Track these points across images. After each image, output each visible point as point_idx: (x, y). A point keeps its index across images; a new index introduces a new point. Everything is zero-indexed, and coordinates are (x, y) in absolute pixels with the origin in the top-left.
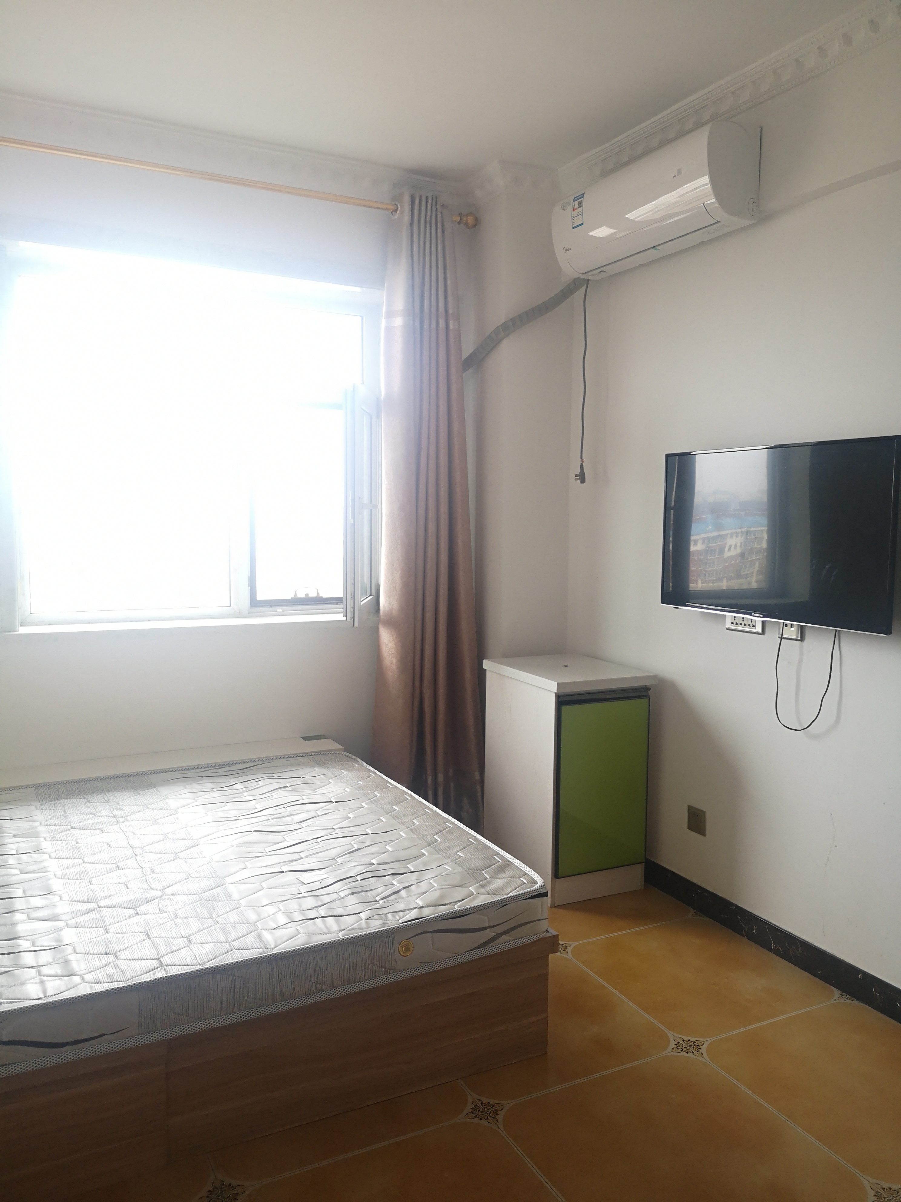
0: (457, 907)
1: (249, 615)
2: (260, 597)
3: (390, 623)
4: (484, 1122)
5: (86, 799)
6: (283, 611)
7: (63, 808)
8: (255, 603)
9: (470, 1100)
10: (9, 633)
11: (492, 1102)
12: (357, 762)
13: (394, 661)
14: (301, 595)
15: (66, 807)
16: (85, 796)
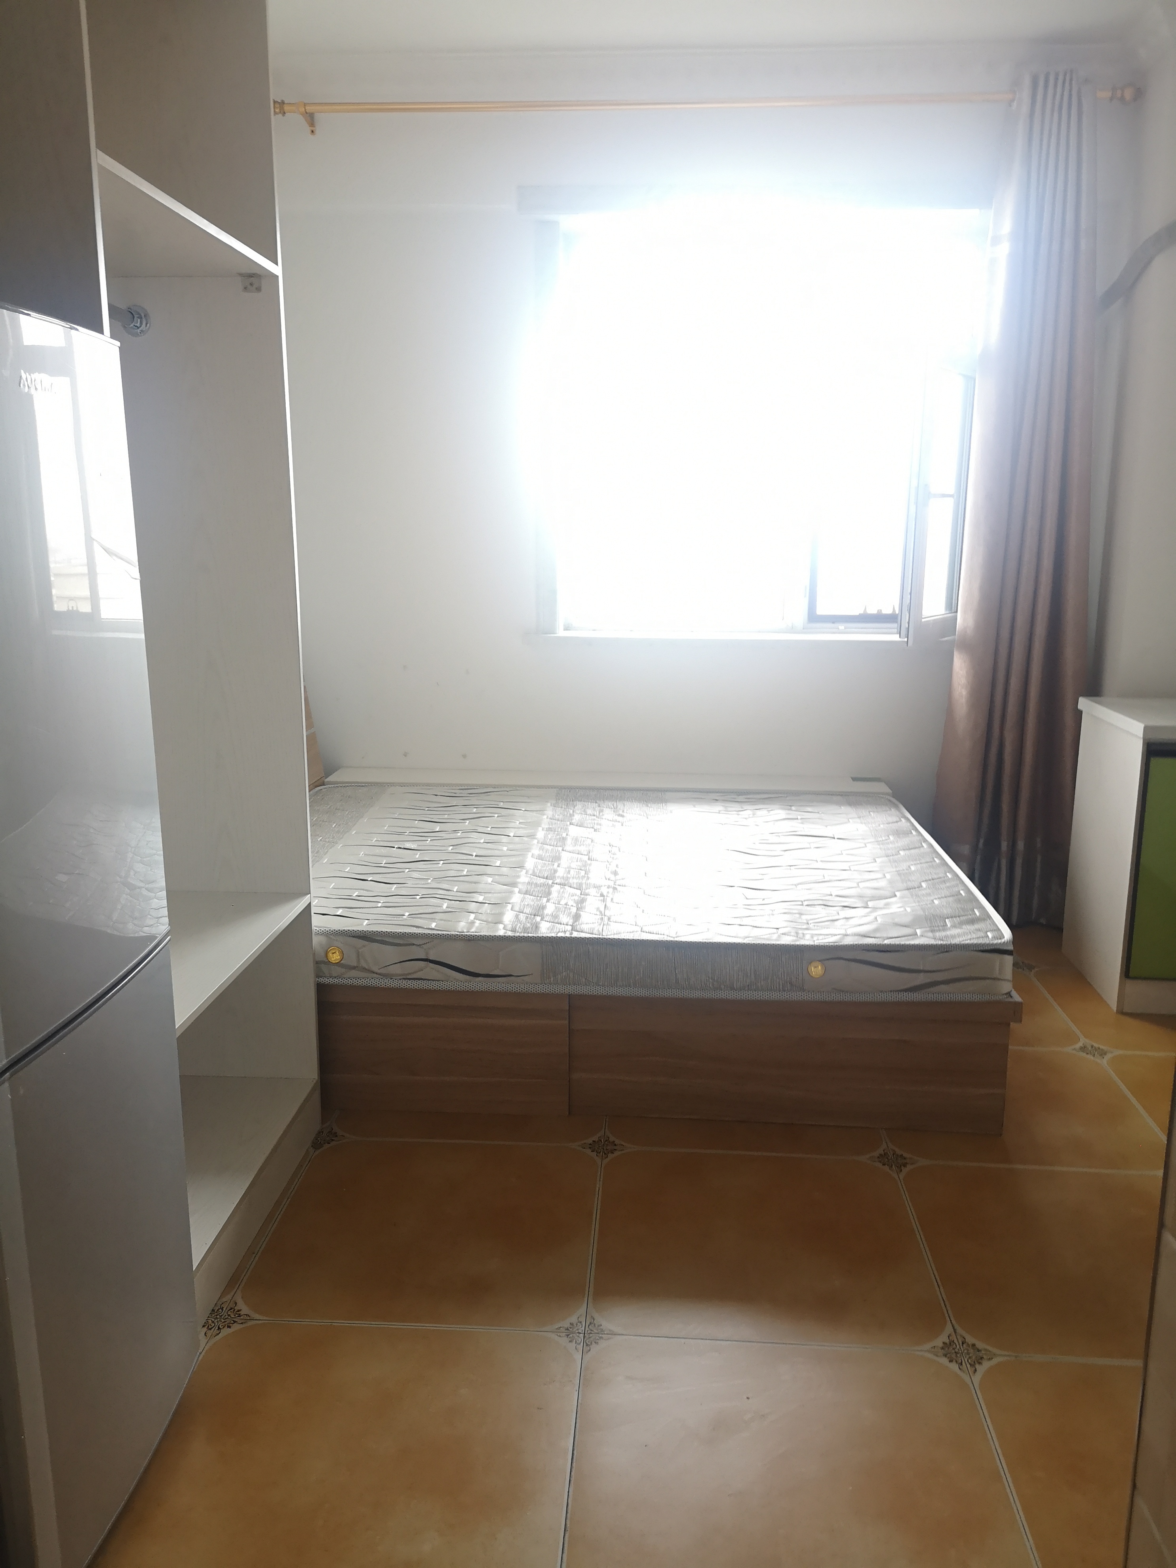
0: (886, 942)
1: (804, 630)
2: (820, 611)
3: (965, 645)
4: (886, 1168)
5: (597, 804)
6: (845, 628)
7: (573, 808)
8: (813, 618)
9: (884, 1146)
10: (549, 635)
11: (905, 1155)
12: (896, 807)
13: (964, 693)
14: (872, 611)
15: (576, 808)
16: (597, 801)
